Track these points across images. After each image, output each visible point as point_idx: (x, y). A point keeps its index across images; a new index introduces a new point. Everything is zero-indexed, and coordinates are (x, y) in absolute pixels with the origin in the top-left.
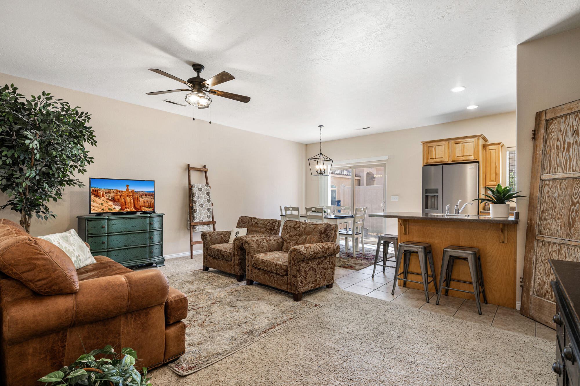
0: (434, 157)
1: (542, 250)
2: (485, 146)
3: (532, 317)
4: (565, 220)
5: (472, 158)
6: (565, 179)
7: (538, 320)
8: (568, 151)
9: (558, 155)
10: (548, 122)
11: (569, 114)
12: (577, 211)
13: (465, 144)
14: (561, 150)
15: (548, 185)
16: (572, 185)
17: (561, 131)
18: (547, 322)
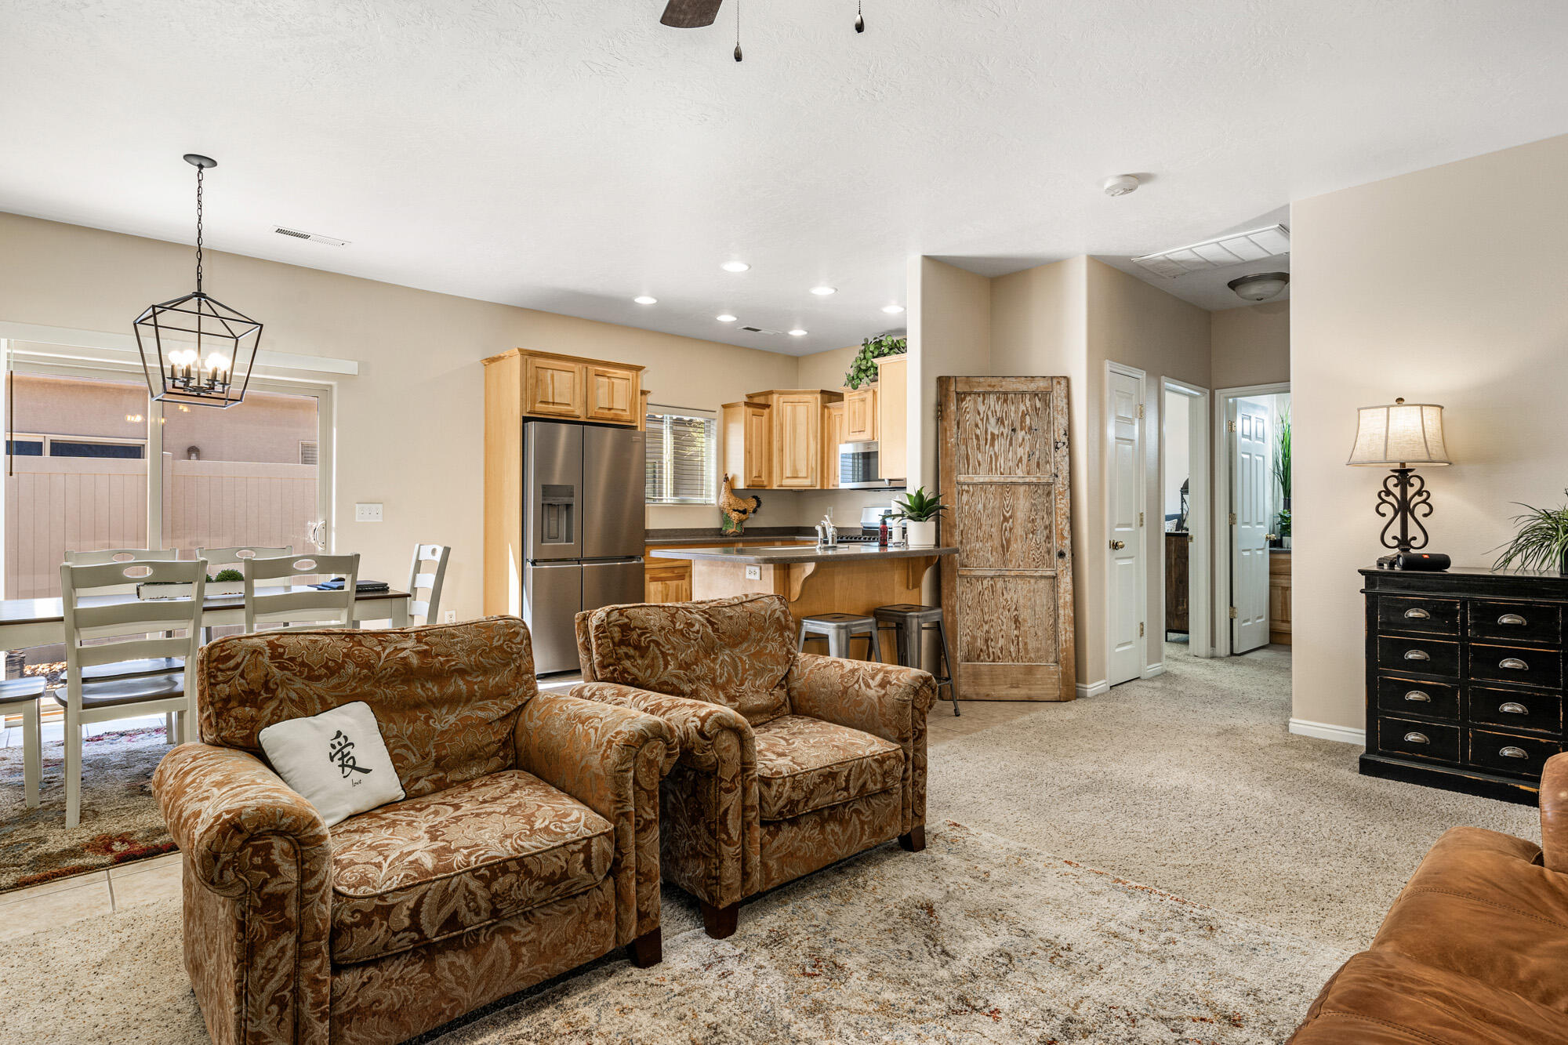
0: (551, 400)
1: (969, 590)
3: (965, 696)
4: (997, 542)
6: (991, 484)
7: (975, 697)
8: (992, 445)
9: (979, 449)
10: (961, 397)
11: (989, 393)
12: (1011, 529)
13: (613, 380)
14: (982, 442)
15: (968, 492)
16: (1002, 494)
17: (979, 414)
18: (988, 695)
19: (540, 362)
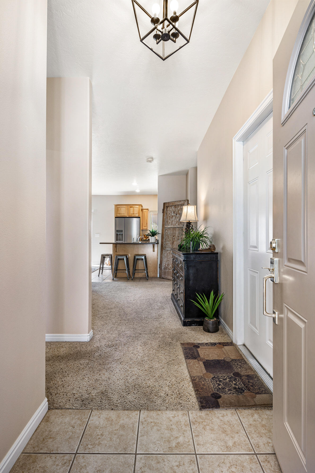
0: (120, 213)
1: (165, 253)
2: (142, 210)
3: (163, 277)
4: (171, 242)
5: (137, 215)
6: (171, 228)
7: (164, 278)
8: (172, 218)
9: (170, 219)
10: (167, 207)
11: (172, 206)
12: (174, 239)
13: (135, 208)
14: (170, 218)
15: (167, 230)
16: (173, 230)
17: (170, 211)
18: (167, 278)
19: (118, 206)
